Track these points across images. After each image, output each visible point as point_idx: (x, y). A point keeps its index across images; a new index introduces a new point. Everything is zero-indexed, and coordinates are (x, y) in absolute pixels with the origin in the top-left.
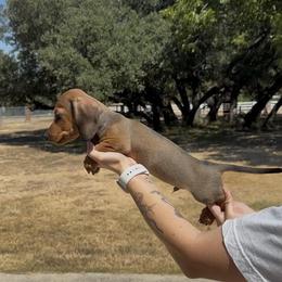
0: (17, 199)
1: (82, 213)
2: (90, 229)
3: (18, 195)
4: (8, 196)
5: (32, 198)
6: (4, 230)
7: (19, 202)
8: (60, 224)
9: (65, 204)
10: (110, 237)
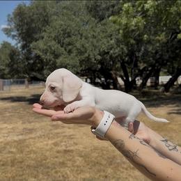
0: (15, 141)
1: (58, 152)
2: (63, 164)
3: (16, 138)
4: (9, 139)
5: (25, 140)
6: (3, 165)
7: (16, 144)
8: (42, 160)
9: (47, 145)
10: (77, 170)
